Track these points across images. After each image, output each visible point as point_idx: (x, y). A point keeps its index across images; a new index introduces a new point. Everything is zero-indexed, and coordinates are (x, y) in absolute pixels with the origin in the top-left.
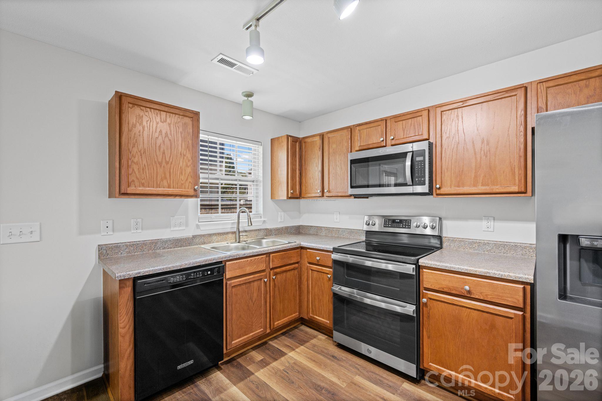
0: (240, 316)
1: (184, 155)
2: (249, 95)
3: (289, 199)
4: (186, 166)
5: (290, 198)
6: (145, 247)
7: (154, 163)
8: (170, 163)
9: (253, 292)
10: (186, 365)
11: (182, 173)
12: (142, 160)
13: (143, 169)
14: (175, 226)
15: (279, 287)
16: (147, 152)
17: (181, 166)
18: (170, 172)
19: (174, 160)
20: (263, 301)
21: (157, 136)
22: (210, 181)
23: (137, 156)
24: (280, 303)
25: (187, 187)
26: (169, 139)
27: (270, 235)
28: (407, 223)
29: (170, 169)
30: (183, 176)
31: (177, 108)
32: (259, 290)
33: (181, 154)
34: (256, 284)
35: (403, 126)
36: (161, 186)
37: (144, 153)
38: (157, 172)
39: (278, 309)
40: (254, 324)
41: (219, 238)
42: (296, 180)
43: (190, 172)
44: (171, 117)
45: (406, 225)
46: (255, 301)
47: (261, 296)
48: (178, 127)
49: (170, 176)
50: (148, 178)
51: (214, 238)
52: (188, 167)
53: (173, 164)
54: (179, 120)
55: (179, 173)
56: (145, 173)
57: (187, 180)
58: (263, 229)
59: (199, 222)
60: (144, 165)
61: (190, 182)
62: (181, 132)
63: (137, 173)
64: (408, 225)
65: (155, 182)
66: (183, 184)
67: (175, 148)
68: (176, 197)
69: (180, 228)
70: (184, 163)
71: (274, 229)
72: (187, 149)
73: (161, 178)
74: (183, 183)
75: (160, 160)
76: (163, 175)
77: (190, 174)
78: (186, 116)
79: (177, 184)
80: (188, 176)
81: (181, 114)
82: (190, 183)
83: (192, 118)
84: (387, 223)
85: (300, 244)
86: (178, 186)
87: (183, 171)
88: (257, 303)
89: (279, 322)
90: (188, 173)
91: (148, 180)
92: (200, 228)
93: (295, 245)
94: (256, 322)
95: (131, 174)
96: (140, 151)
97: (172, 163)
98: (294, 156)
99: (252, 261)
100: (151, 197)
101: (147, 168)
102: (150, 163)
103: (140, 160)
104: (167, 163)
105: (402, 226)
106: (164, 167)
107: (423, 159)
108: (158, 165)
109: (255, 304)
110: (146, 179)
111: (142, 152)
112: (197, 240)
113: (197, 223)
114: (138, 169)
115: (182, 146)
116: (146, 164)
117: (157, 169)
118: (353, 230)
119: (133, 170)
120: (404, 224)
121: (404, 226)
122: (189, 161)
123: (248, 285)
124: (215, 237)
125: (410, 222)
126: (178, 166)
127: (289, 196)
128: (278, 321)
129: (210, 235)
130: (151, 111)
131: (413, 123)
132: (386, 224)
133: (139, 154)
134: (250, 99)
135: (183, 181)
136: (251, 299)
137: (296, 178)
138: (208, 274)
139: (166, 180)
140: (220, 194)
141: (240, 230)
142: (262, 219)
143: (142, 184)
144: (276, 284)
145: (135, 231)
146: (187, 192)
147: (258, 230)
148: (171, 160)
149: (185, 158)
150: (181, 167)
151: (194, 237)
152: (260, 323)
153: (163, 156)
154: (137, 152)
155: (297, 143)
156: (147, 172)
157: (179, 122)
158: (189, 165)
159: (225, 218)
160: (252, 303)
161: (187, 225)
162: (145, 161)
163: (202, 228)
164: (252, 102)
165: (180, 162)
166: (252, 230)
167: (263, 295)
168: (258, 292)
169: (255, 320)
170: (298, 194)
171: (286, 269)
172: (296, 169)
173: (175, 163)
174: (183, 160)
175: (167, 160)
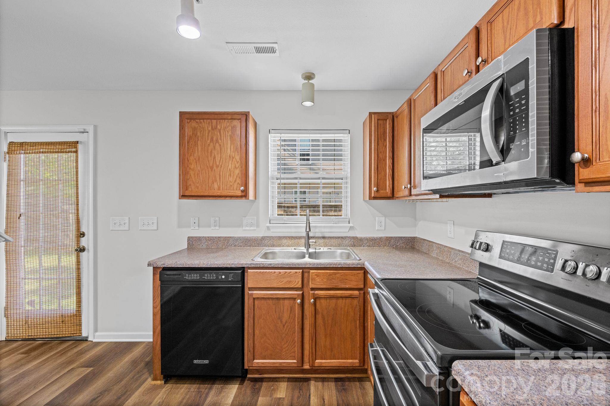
0: (265, 335)
1: (233, 158)
2: (309, 77)
3: (373, 200)
4: (235, 168)
5: (375, 198)
6: (219, 243)
7: (206, 168)
8: (220, 166)
9: (283, 311)
10: (202, 362)
11: (231, 175)
12: (197, 166)
13: (198, 175)
14: (247, 226)
15: (323, 315)
16: (200, 158)
17: (230, 168)
18: (220, 175)
19: (223, 163)
20: (297, 327)
21: (209, 144)
22: (281, 181)
23: (193, 163)
24: (326, 337)
25: (235, 188)
26: (219, 144)
27: (360, 246)
28: (547, 257)
29: (220, 172)
30: (232, 178)
31: (227, 113)
32: (291, 311)
33: (230, 157)
34: (286, 302)
36: (212, 188)
37: (198, 160)
38: (209, 176)
39: (322, 345)
40: (284, 350)
41: (290, 242)
42: (386, 173)
43: (238, 174)
44: (221, 123)
46: (286, 323)
47: (294, 319)
48: (228, 132)
49: (220, 179)
50: (201, 181)
51: (284, 241)
52: (237, 168)
53: (223, 167)
54: (228, 124)
55: (228, 175)
56: (199, 177)
57: (236, 181)
58: (349, 237)
59: (270, 223)
60: (199, 170)
61: (238, 183)
62: (230, 135)
63: (193, 178)
65: (207, 185)
66: (231, 186)
67: (224, 152)
68: (226, 199)
69: (252, 228)
70: (233, 166)
71: (367, 239)
72: (236, 151)
73: (212, 182)
74: (231, 184)
75: (211, 165)
76: (214, 178)
77: (238, 175)
78: (235, 119)
79: (226, 186)
80: (237, 177)
81: (230, 118)
82: (238, 185)
83: (240, 119)
84: (508, 251)
85: (364, 264)
86: (227, 187)
87: (232, 172)
88: (289, 327)
89: (324, 361)
90: (237, 174)
91: (201, 184)
92: (270, 230)
93: (353, 264)
94: (287, 348)
95: (189, 179)
96: (195, 159)
97: (221, 167)
98: (383, 140)
99: (280, 274)
100: (205, 199)
101: (200, 173)
102: (203, 168)
103: (196, 166)
104: (217, 167)
106: (214, 170)
108: (210, 170)
109: (285, 326)
110: (200, 183)
111: (197, 159)
112: (266, 242)
113: (268, 225)
114: (194, 174)
115: (231, 149)
116: (200, 170)
117: (209, 173)
119: (190, 175)
120: (541, 258)
122: (237, 162)
123: (277, 301)
124: (286, 241)
125: (553, 256)
126: (227, 168)
127: (373, 195)
128: (322, 359)
129: (280, 238)
130: (204, 122)
133: (195, 161)
134: (310, 81)
135: (231, 182)
136: (280, 318)
137: (386, 169)
138: (222, 277)
139: (216, 182)
140: (298, 194)
141: (310, 236)
142: (351, 225)
143: (196, 187)
144: (319, 310)
145: (214, 228)
146: (235, 194)
147: (342, 237)
148: (221, 164)
149: (234, 160)
150: (230, 170)
151: (263, 238)
152: (292, 352)
153: (214, 161)
154: (193, 160)
155: (388, 120)
156: (201, 176)
157: (228, 126)
158: (237, 166)
159: (299, 220)
160: (282, 325)
161: (258, 226)
162: (199, 167)
163: (272, 230)
164: (313, 85)
165: (229, 164)
166: (333, 237)
167: (296, 319)
168: (290, 313)
169: (286, 345)
170: (389, 193)
171: (335, 295)
172: (386, 157)
173: (224, 166)
174: (232, 162)
175: (218, 164)
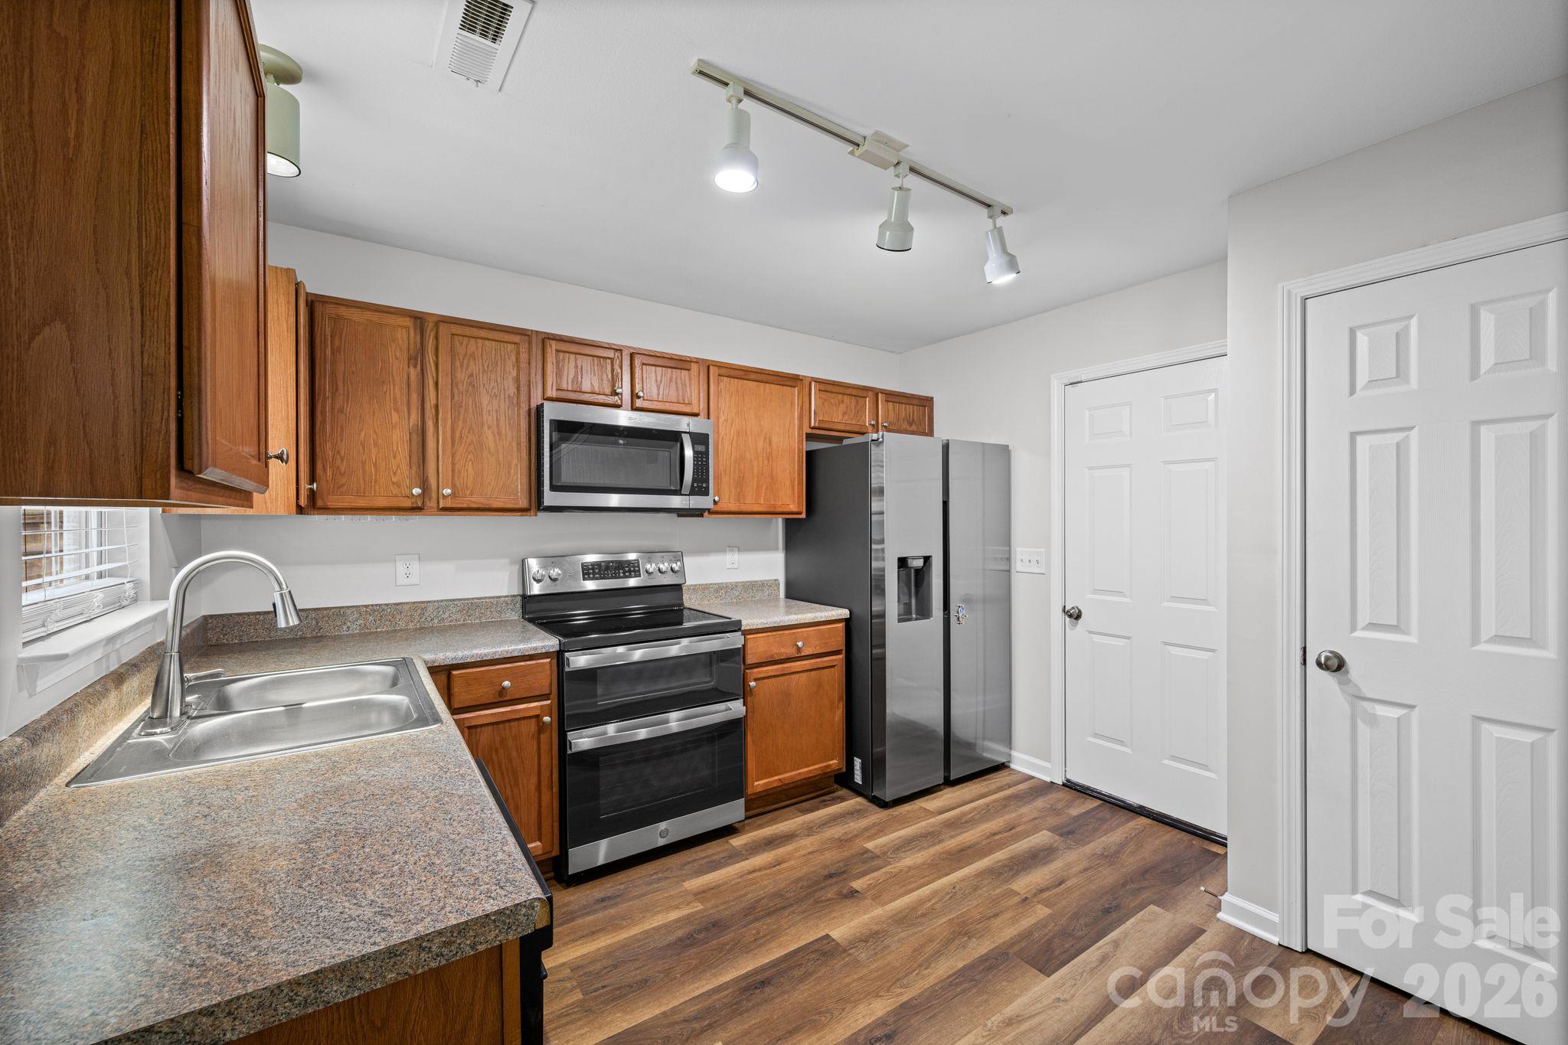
28: (632, 567)
35: (656, 376)
45: (630, 571)
64: (634, 571)
84: (591, 571)
105: (624, 573)
107: (704, 450)
112: (43, 757)
118: (475, 601)
120: (627, 569)
121: (627, 574)
125: (636, 565)
131: (674, 377)
132: (589, 574)
151: (34, 739)
